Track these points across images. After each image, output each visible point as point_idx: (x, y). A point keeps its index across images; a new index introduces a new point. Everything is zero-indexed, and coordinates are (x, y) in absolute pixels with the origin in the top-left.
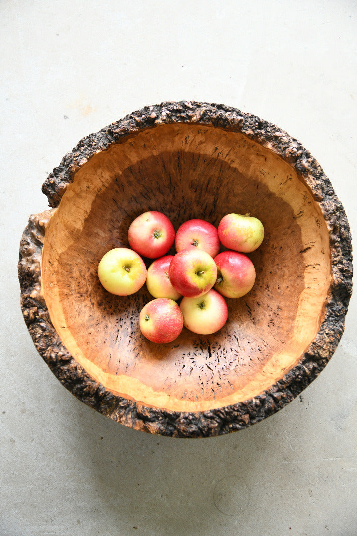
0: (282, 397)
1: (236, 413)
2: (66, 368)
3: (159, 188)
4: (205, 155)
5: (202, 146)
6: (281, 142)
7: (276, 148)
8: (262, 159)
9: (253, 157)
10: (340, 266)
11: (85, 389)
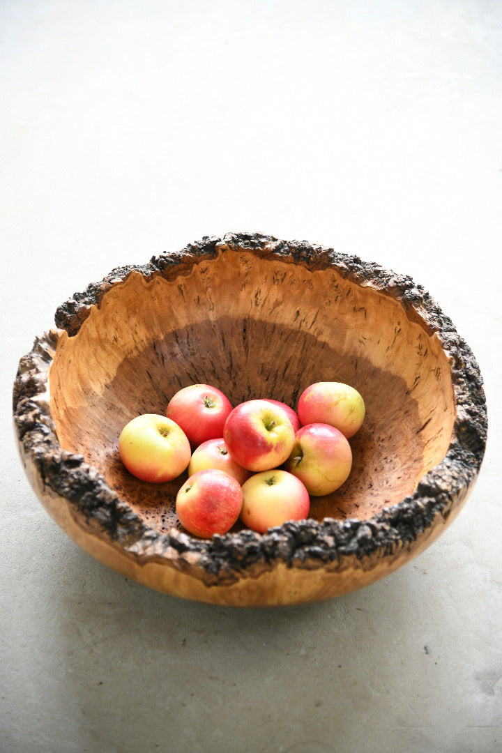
0: (383, 529)
1: (314, 532)
2: (73, 471)
3: (214, 372)
4: (282, 325)
5: (279, 309)
6: (384, 276)
7: (377, 285)
8: (360, 315)
9: (348, 317)
10: (467, 407)
11: (98, 496)
